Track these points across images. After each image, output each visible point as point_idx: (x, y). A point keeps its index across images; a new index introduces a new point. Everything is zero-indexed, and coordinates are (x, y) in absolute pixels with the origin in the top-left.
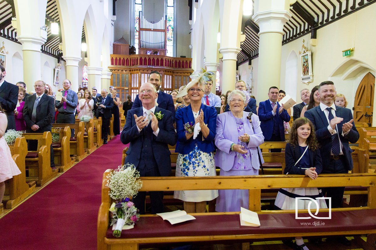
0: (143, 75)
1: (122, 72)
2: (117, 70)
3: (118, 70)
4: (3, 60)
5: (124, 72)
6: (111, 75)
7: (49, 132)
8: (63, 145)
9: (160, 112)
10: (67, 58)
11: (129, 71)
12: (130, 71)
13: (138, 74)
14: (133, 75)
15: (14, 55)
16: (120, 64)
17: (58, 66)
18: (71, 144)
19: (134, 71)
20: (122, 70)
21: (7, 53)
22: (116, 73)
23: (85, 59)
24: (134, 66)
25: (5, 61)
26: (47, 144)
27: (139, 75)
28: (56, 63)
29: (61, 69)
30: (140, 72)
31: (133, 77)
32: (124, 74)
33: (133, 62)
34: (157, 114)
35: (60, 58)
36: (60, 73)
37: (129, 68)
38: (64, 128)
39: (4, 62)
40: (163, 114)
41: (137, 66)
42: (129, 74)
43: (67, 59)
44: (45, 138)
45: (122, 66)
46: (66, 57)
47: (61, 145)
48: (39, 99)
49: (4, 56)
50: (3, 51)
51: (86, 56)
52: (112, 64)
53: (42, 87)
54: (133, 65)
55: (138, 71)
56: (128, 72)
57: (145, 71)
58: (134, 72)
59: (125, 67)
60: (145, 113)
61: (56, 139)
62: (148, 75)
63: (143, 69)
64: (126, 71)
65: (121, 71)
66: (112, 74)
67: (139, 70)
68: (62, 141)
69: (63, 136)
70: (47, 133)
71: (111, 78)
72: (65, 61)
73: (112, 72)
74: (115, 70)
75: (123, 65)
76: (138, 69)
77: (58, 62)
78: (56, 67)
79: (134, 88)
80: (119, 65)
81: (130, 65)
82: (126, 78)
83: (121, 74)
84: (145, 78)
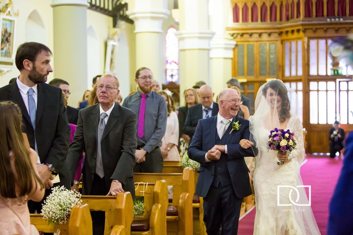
0: (313, 43)
1: (259, 39)
2: (247, 33)
3: (251, 35)
4: (9, 31)
5: (265, 37)
6: (234, 49)
7: (129, 192)
8: (153, 224)
9: (238, 121)
10: (137, 15)
11: (276, 35)
12: (281, 34)
13: (300, 43)
14: (287, 44)
15: (30, 17)
16: (254, 19)
17: (115, 34)
18: (169, 222)
19: (290, 34)
20: (260, 35)
21: (17, 15)
22: (246, 43)
23: (174, 11)
24: (291, 20)
25: (12, 32)
26: (124, 222)
27: (304, 43)
28: (109, 28)
29: (119, 40)
30: (305, 36)
31: (287, 51)
32: (265, 44)
33: (287, 10)
34: (235, 123)
35: (118, 15)
36: (116, 50)
37: (278, 28)
38: (154, 185)
39: (12, 36)
40: (241, 125)
41: (298, 19)
42: (279, 43)
43: (137, 18)
44: (120, 207)
45: (259, 24)
46: (134, 14)
47: (149, 225)
48: (106, 120)
49: (11, 21)
50: (9, 12)
51: (176, 6)
52: (235, 19)
53: (112, 91)
54: (288, 19)
55: (301, 34)
56: (274, 37)
57: (320, 33)
58: (290, 36)
59: (267, 24)
60: (222, 122)
61: (136, 210)
62: (327, 43)
63: (314, 27)
64: (270, 35)
65: (257, 35)
66: (237, 45)
67: (304, 31)
68: (152, 215)
69: (154, 203)
70: (125, 195)
71: (234, 55)
72: (131, 22)
73: (237, 39)
74: (242, 35)
75: (263, 19)
76: (300, 28)
77: (115, 25)
78: (108, 38)
79: (291, 78)
80: (252, 21)
81: (281, 19)
82: (270, 54)
83: (258, 43)
84: (319, 51)
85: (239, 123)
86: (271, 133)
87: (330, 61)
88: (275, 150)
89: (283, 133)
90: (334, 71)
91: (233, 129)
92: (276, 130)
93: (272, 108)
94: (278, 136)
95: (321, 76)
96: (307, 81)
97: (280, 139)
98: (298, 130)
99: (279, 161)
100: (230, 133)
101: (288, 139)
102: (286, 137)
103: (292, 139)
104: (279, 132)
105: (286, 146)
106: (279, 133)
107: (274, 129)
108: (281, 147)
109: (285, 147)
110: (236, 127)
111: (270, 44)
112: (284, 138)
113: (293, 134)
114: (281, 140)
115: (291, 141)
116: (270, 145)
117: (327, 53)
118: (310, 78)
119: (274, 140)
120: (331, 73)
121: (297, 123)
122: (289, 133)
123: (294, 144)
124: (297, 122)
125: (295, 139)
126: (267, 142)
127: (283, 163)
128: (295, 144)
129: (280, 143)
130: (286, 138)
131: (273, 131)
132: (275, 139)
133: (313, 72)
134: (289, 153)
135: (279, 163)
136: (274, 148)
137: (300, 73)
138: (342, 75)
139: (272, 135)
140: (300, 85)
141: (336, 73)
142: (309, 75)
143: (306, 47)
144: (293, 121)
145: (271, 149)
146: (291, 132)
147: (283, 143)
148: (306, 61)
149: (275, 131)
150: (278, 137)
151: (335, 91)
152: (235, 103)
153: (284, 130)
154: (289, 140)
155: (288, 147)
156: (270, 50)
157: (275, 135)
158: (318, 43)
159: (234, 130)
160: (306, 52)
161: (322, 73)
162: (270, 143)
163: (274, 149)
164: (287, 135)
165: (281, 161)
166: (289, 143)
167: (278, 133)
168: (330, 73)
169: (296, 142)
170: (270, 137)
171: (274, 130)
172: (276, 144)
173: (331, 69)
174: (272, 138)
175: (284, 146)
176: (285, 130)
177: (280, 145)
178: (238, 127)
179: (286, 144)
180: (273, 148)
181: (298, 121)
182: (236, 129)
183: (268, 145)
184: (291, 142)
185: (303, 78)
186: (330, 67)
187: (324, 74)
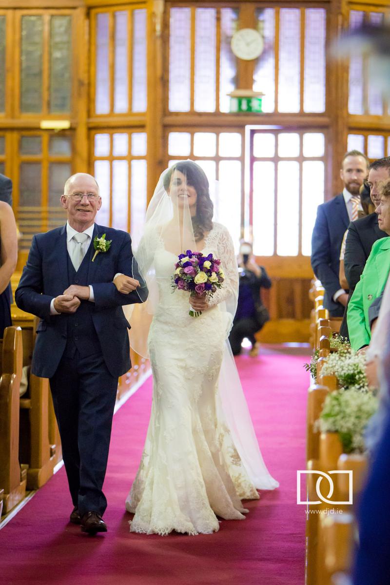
9: (104, 235)
13: (141, 15)
14: (104, 20)
27: (153, 15)
31: (103, 40)
32: (40, 16)
34: (98, 240)
40: (111, 241)
42: (79, 16)
60: (73, 238)
62: (218, 19)
79: (113, 121)
82: (52, 46)
83: (19, 13)
84: (197, 40)
85: (107, 239)
86: (180, 259)
87: (228, 72)
88: (185, 290)
89: (201, 259)
90: (240, 99)
91: (97, 252)
92: (189, 254)
93: (181, 207)
94: (191, 265)
95: (200, 114)
96: (159, 129)
97: (195, 271)
98: (226, 250)
99: (191, 309)
100: (93, 260)
101: (209, 272)
102: (206, 268)
103: (216, 271)
104: (194, 259)
105: (205, 283)
106: (194, 261)
107: (186, 251)
108: (197, 285)
109: (204, 286)
110: (101, 247)
111: (52, 16)
112: (202, 269)
113: (218, 263)
114: (196, 273)
115: (214, 275)
116: (177, 281)
117: (218, 50)
118: (169, 120)
119: (184, 273)
120: (231, 106)
121: (225, 239)
122: (211, 261)
123: (219, 280)
124: (224, 237)
125: (221, 270)
126: (172, 275)
127: (199, 313)
128: (221, 280)
129: (194, 278)
130: (206, 270)
131: (184, 256)
132: (186, 270)
133: (178, 102)
134: (211, 296)
135: (192, 312)
136: (184, 286)
137: (141, 105)
138: (261, 111)
139: (182, 263)
140: (140, 142)
141: (244, 107)
142: (166, 112)
143: (158, 28)
144: (216, 236)
145: (179, 288)
146: (215, 258)
147: (201, 278)
148: (159, 72)
149: (186, 256)
150: (192, 267)
151: (242, 159)
152: (80, 199)
153: (202, 255)
154: (211, 273)
155: (208, 286)
156: (51, 35)
157: (187, 264)
158: (193, 19)
159: (99, 254)
160: (159, 42)
161: (205, 105)
162: (177, 278)
163: (183, 289)
164: (207, 264)
165: (196, 310)
166: (210, 279)
167: (191, 260)
168: (227, 106)
169: (223, 276)
170: (178, 266)
171: (185, 253)
172: (188, 281)
173: (232, 96)
174: (181, 268)
175: (202, 284)
176: (205, 255)
177: (195, 281)
178: (104, 247)
179: (206, 281)
180: (182, 286)
181: (225, 235)
182: (101, 250)
183: (173, 281)
184: (214, 278)
185: (148, 120)
186: (228, 87)
187: (211, 109)
